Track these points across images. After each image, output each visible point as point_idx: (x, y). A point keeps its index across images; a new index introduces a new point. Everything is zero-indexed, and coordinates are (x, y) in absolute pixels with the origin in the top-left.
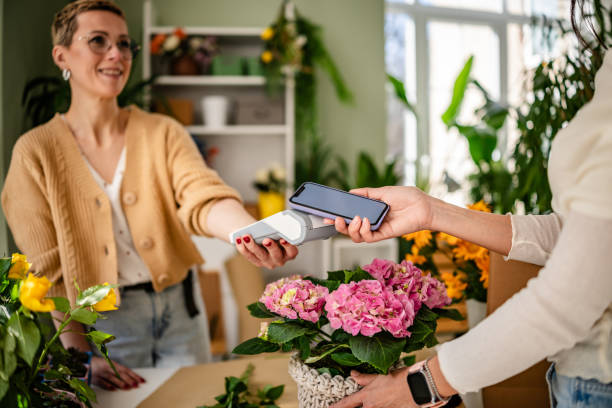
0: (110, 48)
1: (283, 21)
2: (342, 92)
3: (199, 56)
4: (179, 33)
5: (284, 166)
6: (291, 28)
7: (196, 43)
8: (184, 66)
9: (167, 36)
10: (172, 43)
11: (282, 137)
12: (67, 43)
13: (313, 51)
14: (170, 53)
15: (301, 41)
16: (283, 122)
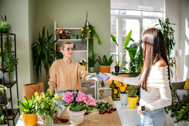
0: (70, 50)
1: (86, 26)
2: (99, 42)
3: (67, 34)
4: (62, 30)
5: (86, 59)
6: (88, 28)
7: (66, 32)
8: (64, 37)
9: (60, 30)
10: (61, 32)
11: (86, 52)
12: (63, 49)
13: (93, 33)
14: (60, 34)
15: (90, 31)
16: (86, 50)
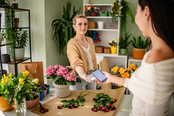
0: (82, 26)
1: (118, 2)
2: (133, 21)
3: (96, 11)
4: (91, 6)
5: (117, 39)
6: (119, 4)
7: (95, 8)
8: (93, 14)
9: (88, 6)
11: (117, 31)
12: (75, 24)
14: (89, 11)
16: (117, 29)
